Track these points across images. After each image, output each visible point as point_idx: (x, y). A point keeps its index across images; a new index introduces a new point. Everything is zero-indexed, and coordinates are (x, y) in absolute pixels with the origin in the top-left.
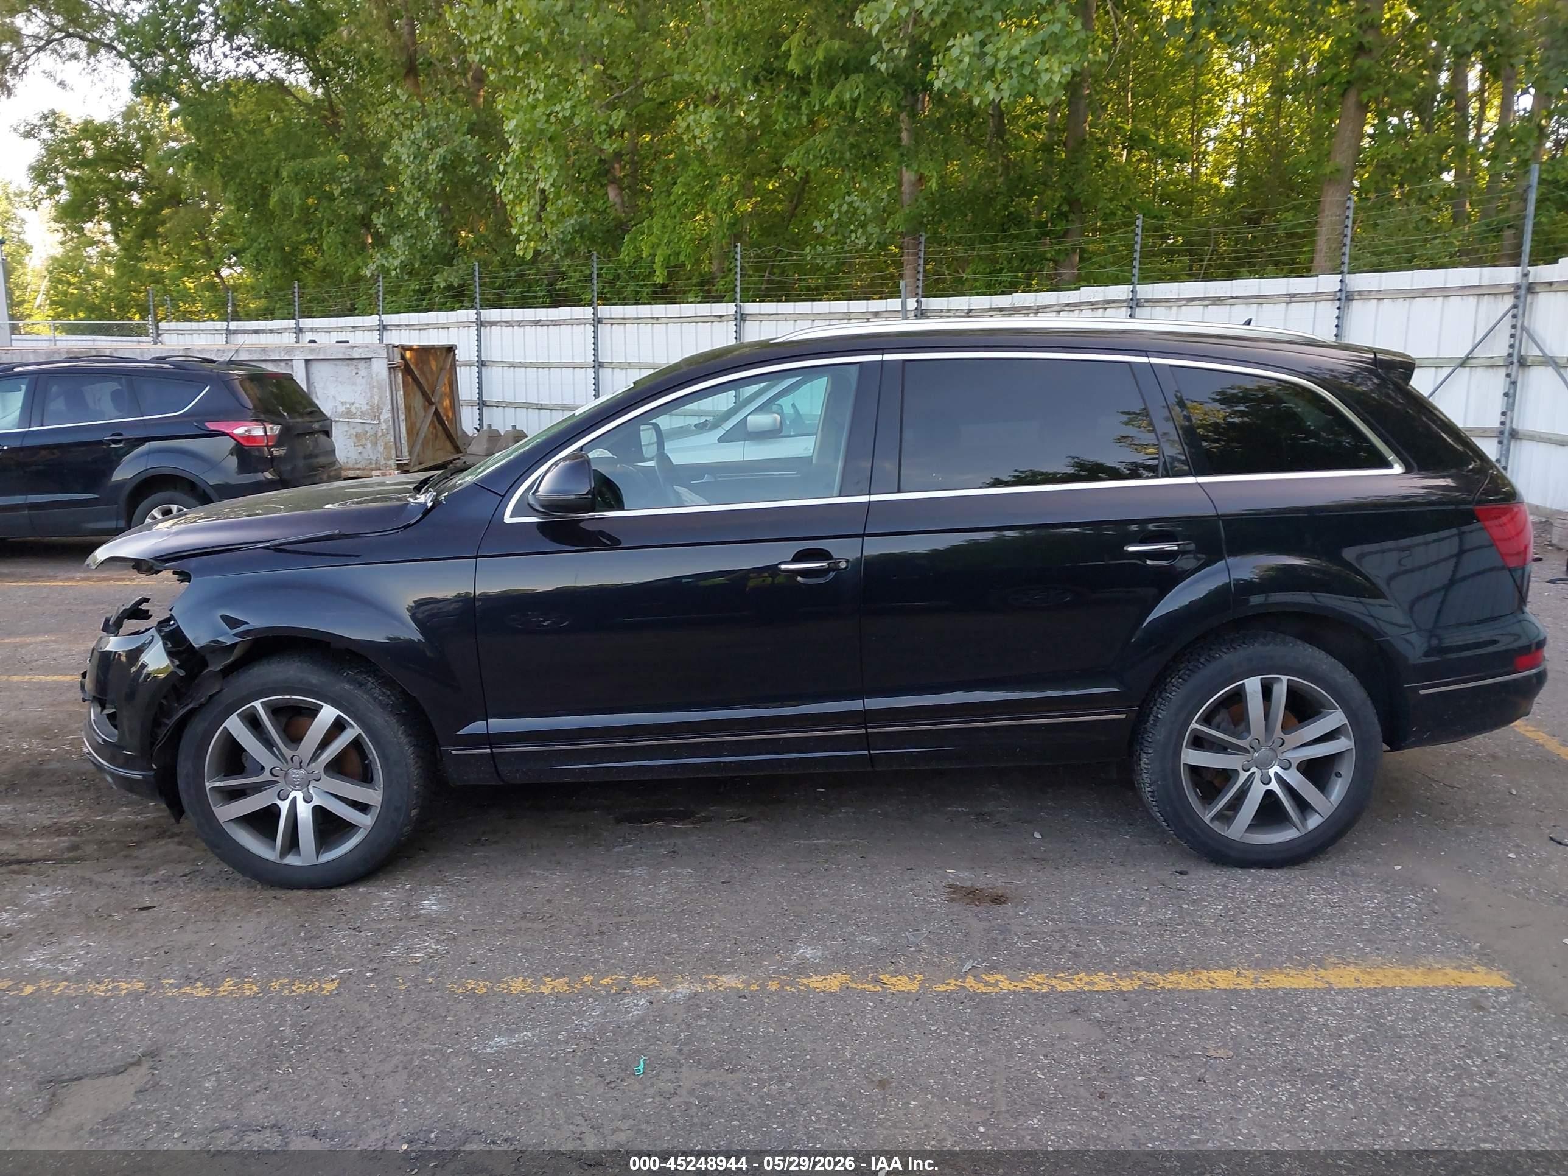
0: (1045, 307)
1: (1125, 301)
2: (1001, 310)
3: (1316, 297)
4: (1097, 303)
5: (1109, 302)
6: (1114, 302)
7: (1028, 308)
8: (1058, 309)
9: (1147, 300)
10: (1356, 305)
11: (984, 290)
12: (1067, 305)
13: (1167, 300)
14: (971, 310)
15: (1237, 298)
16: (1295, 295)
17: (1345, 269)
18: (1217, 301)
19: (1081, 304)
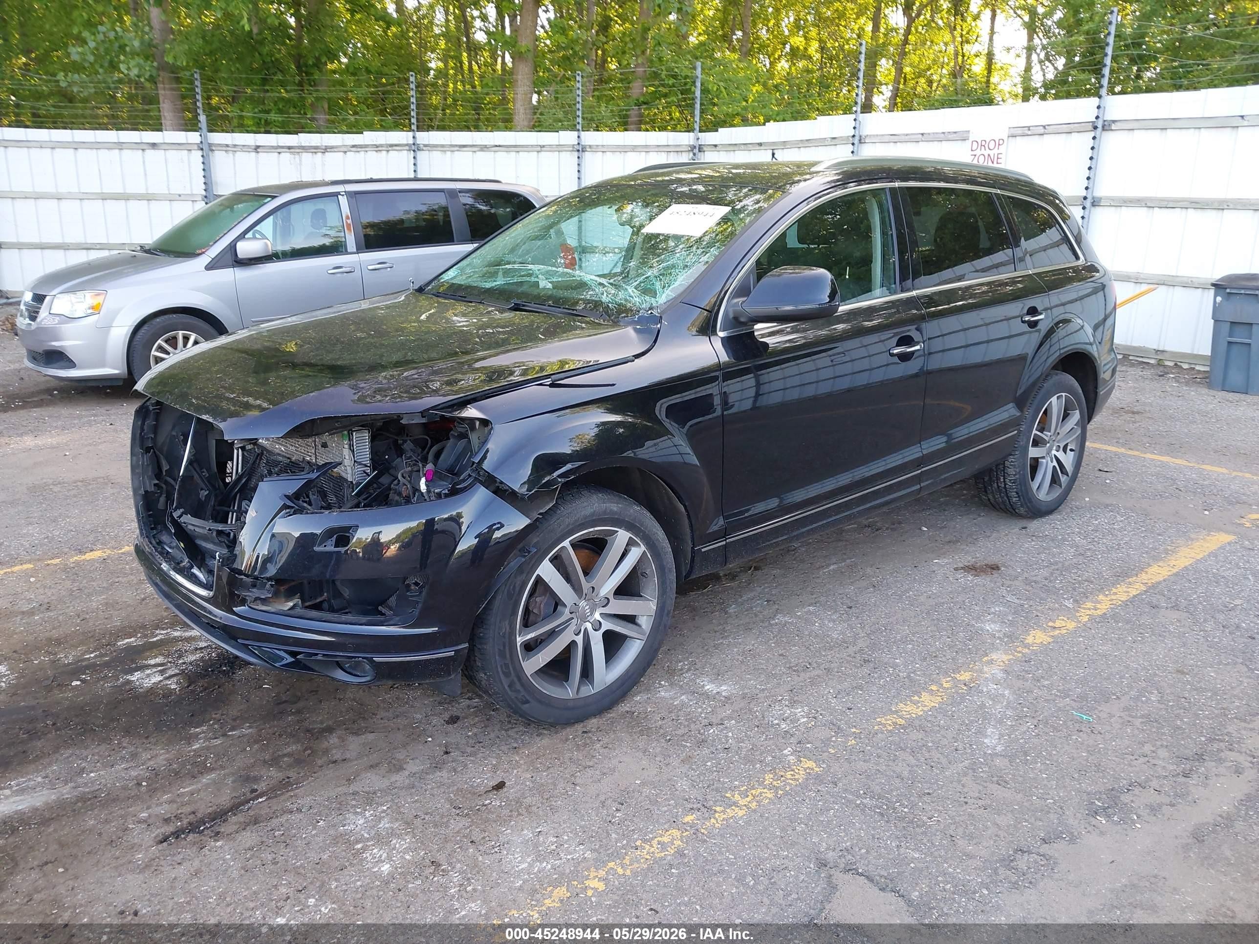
0: (332, 147)
1: (407, 145)
2: (289, 148)
3: (559, 148)
4: (381, 146)
5: (391, 146)
6: (396, 145)
7: (316, 148)
8: (345, 150)
9: (425, 146)
10: (587, 156)
11: (254, 129)
12: (354, 146)
13: (443, 146)
14: (258, 147)
15: (499, 146)
16: (544, 146)
17: (579, 127)
18: (484, 148)
19: (366, 146)
